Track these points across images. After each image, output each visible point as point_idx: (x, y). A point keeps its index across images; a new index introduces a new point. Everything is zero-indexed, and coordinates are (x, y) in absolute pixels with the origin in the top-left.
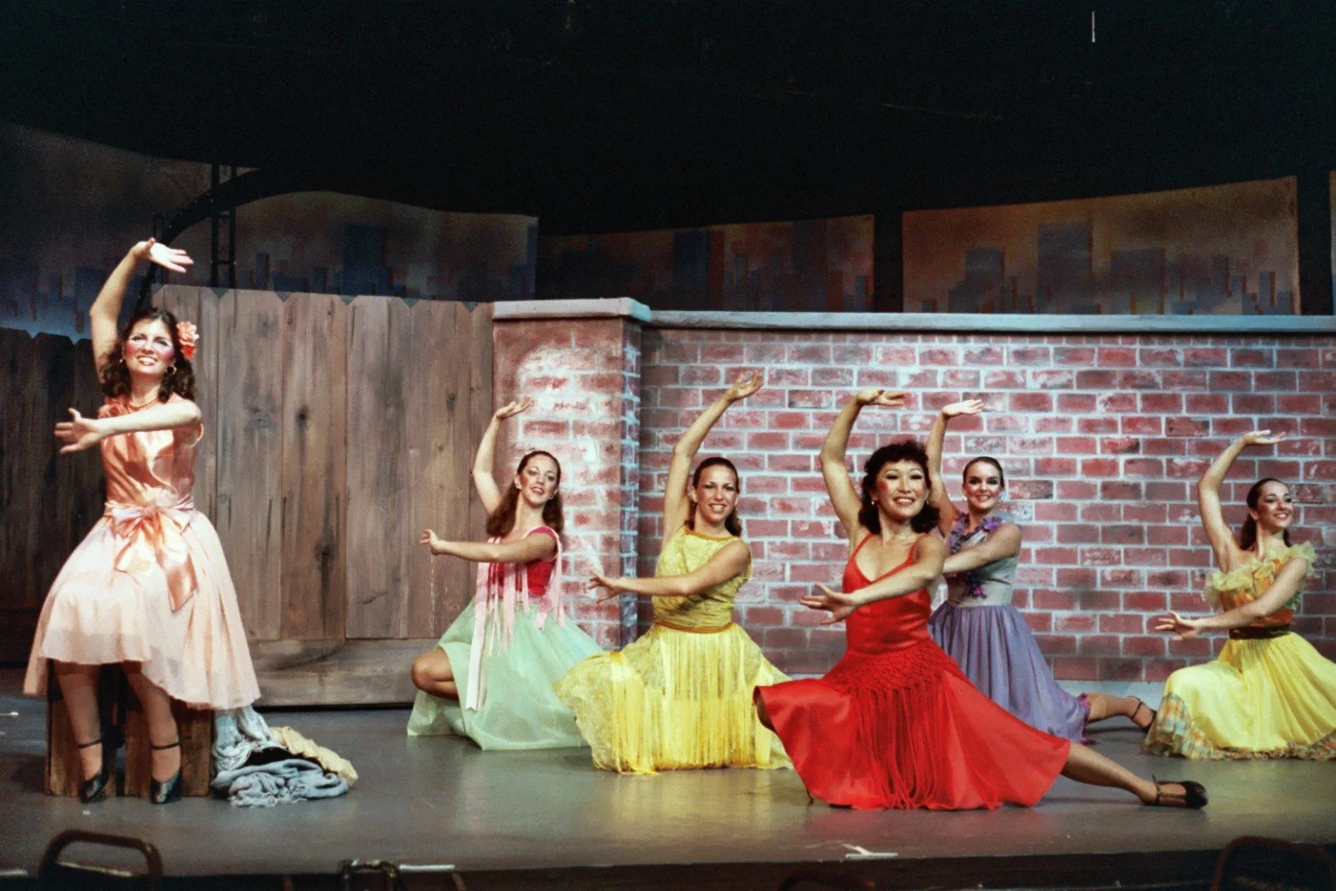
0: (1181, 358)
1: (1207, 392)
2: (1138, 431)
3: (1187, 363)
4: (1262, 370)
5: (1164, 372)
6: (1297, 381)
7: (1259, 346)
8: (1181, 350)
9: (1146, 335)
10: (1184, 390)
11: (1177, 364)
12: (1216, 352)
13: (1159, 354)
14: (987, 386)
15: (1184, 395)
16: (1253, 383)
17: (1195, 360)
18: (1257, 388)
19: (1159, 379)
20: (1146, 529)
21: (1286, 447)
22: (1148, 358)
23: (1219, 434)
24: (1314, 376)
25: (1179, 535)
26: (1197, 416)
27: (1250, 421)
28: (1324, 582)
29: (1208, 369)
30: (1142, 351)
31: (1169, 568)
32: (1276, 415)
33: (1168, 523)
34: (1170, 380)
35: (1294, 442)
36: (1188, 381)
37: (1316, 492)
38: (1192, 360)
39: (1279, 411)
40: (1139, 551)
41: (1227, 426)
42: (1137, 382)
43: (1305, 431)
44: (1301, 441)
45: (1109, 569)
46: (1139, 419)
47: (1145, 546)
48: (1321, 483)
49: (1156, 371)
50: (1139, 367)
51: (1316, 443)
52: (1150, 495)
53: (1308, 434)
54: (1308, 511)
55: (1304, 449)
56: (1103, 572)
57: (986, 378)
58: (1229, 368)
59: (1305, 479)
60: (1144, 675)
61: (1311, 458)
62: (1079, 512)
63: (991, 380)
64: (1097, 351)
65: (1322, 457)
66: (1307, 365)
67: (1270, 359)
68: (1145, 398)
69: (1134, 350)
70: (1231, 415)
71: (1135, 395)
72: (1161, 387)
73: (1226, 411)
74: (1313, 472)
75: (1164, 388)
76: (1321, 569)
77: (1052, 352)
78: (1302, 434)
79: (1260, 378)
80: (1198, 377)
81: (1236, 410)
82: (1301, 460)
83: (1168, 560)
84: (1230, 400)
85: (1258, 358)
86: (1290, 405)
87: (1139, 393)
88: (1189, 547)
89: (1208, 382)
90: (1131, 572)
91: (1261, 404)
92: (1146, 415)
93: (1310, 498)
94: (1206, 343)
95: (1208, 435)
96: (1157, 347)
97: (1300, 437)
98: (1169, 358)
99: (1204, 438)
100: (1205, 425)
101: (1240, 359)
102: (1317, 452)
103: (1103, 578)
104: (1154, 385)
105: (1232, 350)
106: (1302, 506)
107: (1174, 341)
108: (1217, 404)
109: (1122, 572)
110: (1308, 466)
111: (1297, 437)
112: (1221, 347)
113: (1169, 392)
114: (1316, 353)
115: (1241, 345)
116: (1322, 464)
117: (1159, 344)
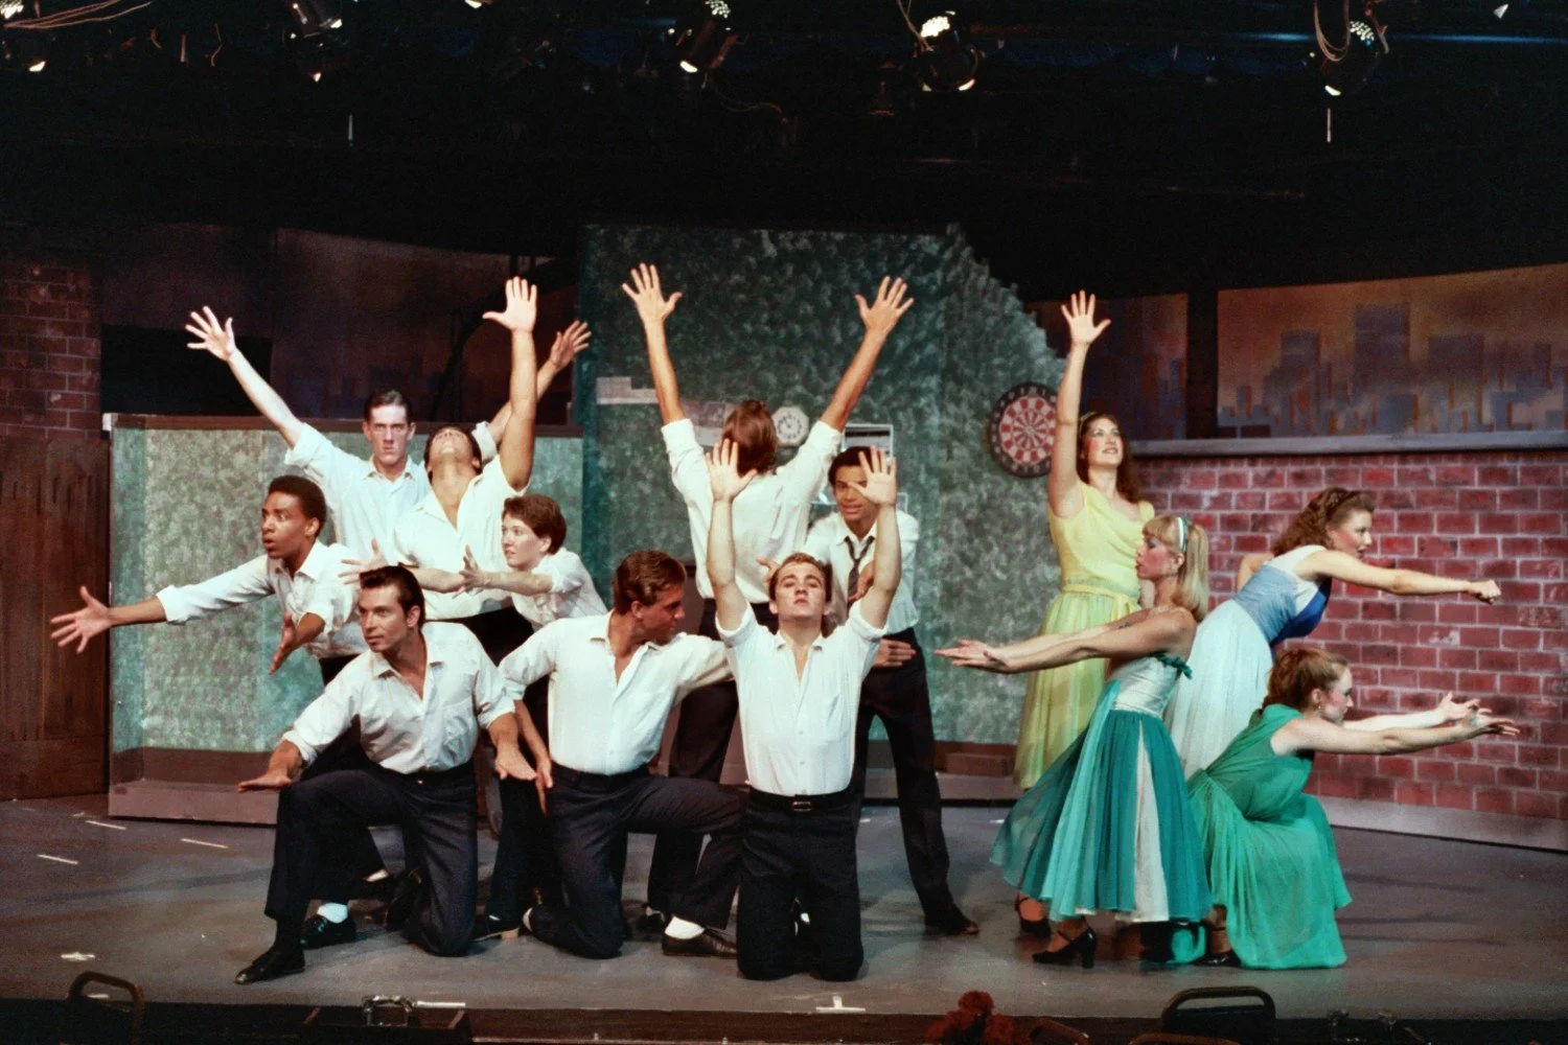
0: (1433, 477)
1: (1456, 512)
2: (1394, 551)
3: (1439, 482)
4: (1507, 488)
5: (1418, 492)
6: (1539, 499)
7: (1504, 463)
8: (1433, 470)
9: (1404, 455)
10: (1437, 509)
11: (1430, 483)
12: (1464, 470)
13: (1413, 474)
14: (1271, 507)
15: (1436, 515)
16: (1498, 501)
17: (1447, 480)
18: (1502, 507)
19: (1413, 499)
20: (1399, 650)
21: (1528, 569)
22: (1405, 477)
23: (1466, 554)
24: (1554, 494)
25: (1428, 658)
26: (1446, 536)
27: (1494, 541)
28: (1561, 711)
29: (1459, 488)
30: (1399, 471)
31: (1419, 690)
32: (1519, 535)
33: (1419, 645)
34: (1423, 499)
35: (1535, 563)
36: (1439, 501)
37: (1555, 615)
38: (1443, 479)
39: (1522, 531)
40: (1393, 671)
41: (1474, 546)
42: (1395, 502)
43: (1546, 551)
44: (1541, 562)
45: (1367, 688)
46: (1396, 539)
47: (1399, 667)
48: (1559, 607)
49: (1410, 490)
50: (1396, 487)
51: (1557, 564)
52: (1404, 616)
53: (1549, 555)
54: (1547, 635)
55: (1544, 572)
56: (1362, 692)
57: (1271, 498)
58: (1476, 487)
59: (1545, 602)
60: (1396, 794)
61: (1551, 580)
62: (1343, 632)
63: (1275, 502)
64: (1361, 471)
65: (1561, 580)
66: (1549, 482)
67: (1514, 476)
68: (1401, 518)
69: (1392, 470)
70: (1477, 535)
71: (1392, 515)
72: (1415, 504)
73: (1472, 531)
74: (1552, 594)
75: (1418, 508)
76: (1558, 698)
77: (1323, 473)
78: (1543, 554)
79: (1505, 496)
80: (1448, 496)
81: (1482, 530)
82: (1541, 582)
83: (1418, 680)
84: (1477, 520)
85: (1503, 476)
86: (1534, 524)
87: (1395, 514)
88: (1438, 669)
89: (1457, 502)
90: (1386, 693)
91: (1505, 524)
92: (1402, 535)
93: (1548, 622)
94: (1457, 462)
95: (1455, 555)
96: (1412, 467)
97: (1539, 558)
98: (1422, 477)
99: (1453, 558)
100: (1454, 545)
101: (1487, 476)
102: (1556, 574)
103: (1363, 698)
104: (1408, 505)
105: (1479, 468)
106: (1542, 631)
107: (1428, 459)
108: (1464, 524)
109: (1380, 691)
110: (1548, 588)
111: (1537, 558)
112: (1469, 465)
113: (1422, 511)
114: (1556, 470)
115: (1487, 464)
116: (1561, 587)
117: (1415, 462)
